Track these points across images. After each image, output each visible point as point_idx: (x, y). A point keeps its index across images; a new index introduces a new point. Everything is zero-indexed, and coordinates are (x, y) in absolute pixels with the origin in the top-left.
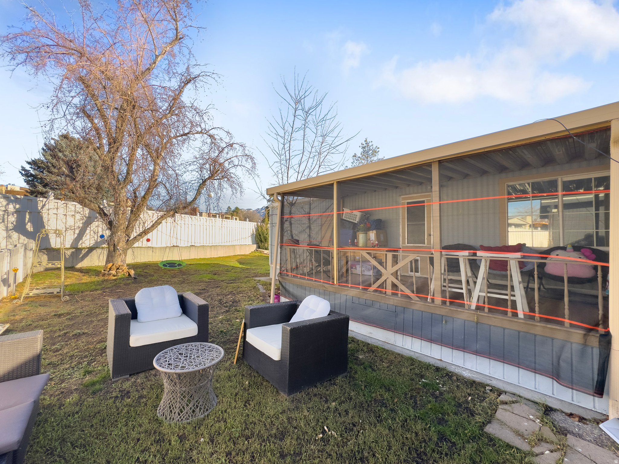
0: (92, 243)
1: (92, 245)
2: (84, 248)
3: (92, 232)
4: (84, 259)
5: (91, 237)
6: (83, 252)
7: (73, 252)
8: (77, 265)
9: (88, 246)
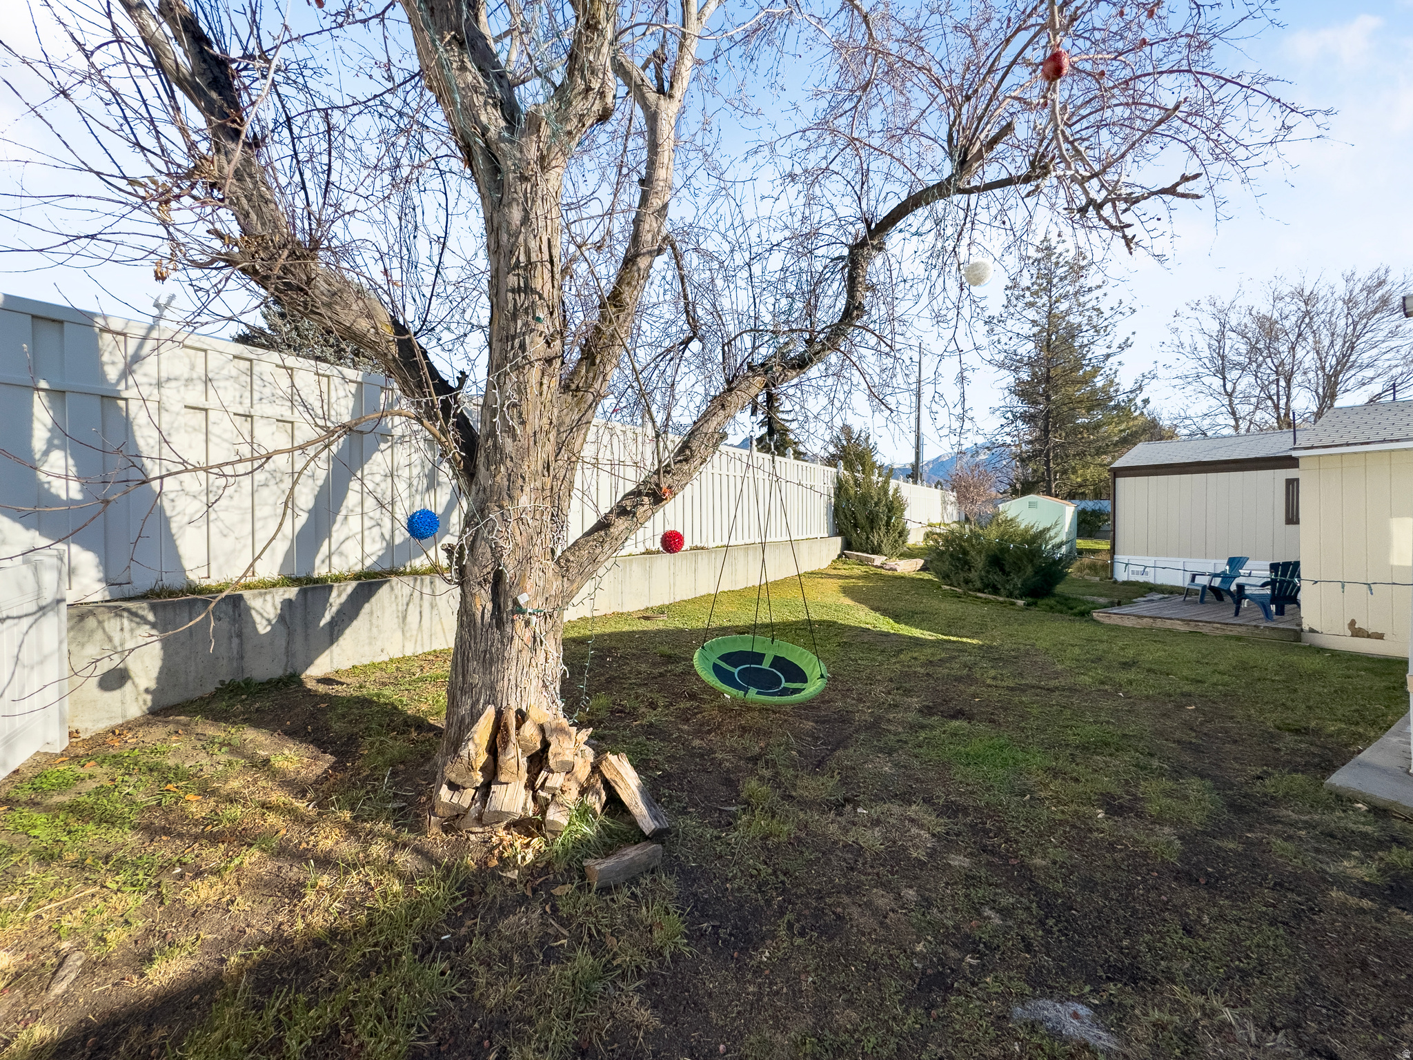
0: (375, 548)
1: (374, 558)
2: (338, 579)
3: (370, 502)
4: (341, 632)
5: (368, 523)
6: (337, 598)
7: (288, 604)
8: (309, 663)
9: (358, 568)
